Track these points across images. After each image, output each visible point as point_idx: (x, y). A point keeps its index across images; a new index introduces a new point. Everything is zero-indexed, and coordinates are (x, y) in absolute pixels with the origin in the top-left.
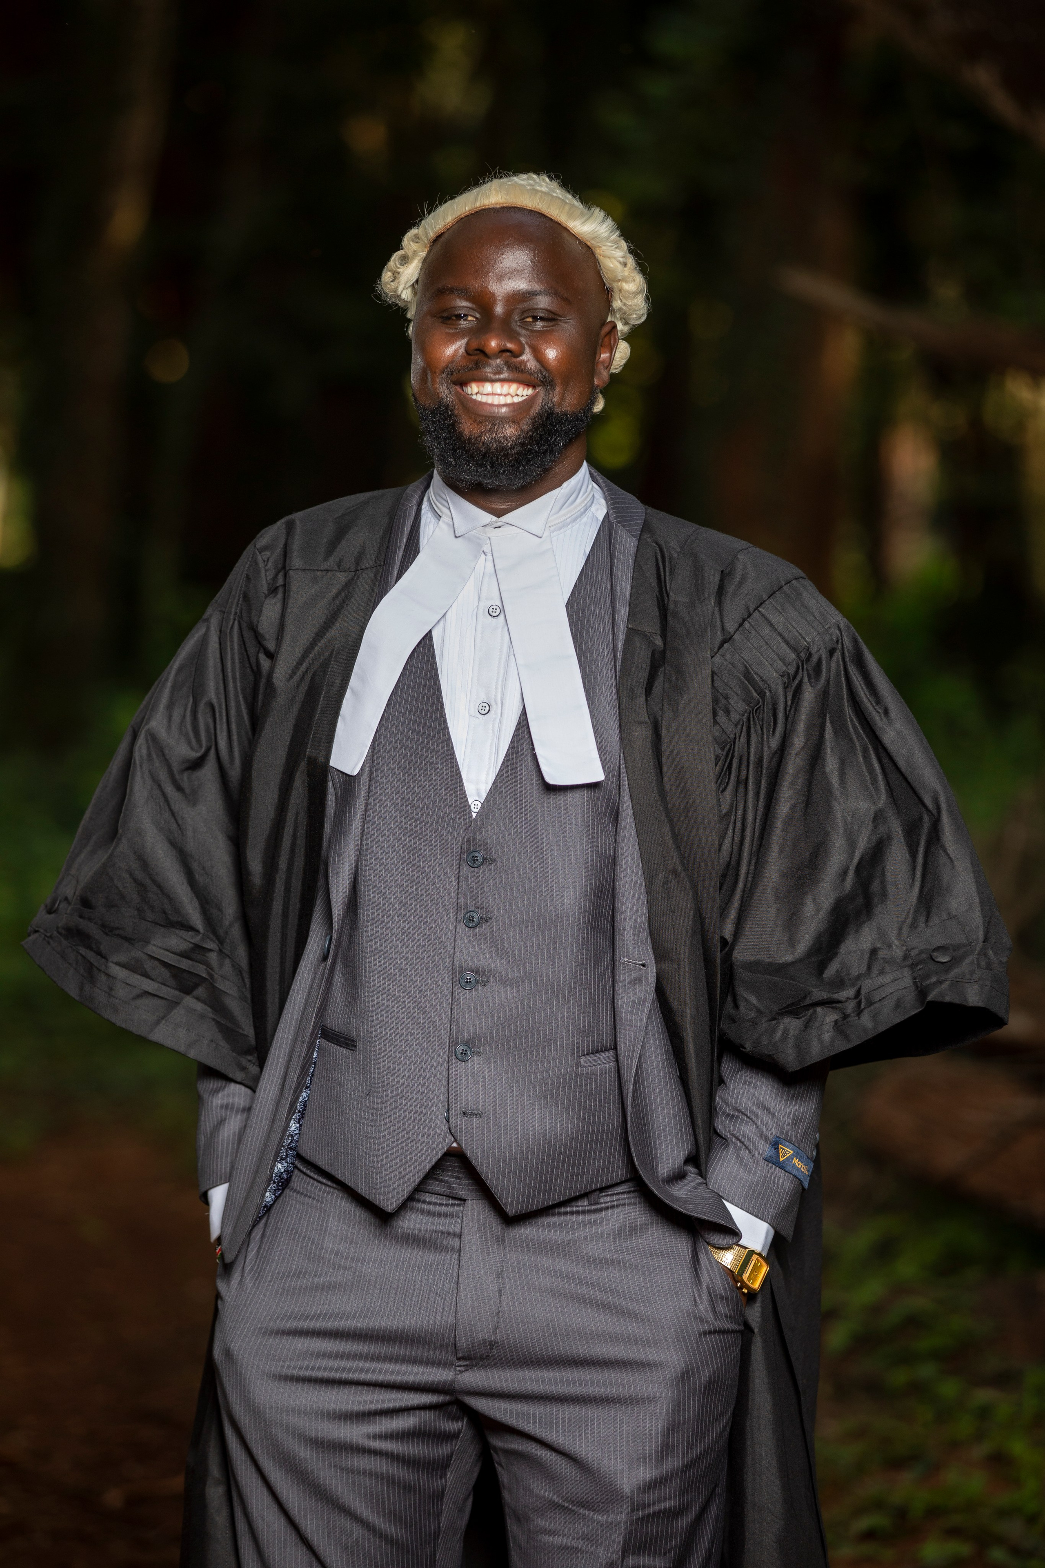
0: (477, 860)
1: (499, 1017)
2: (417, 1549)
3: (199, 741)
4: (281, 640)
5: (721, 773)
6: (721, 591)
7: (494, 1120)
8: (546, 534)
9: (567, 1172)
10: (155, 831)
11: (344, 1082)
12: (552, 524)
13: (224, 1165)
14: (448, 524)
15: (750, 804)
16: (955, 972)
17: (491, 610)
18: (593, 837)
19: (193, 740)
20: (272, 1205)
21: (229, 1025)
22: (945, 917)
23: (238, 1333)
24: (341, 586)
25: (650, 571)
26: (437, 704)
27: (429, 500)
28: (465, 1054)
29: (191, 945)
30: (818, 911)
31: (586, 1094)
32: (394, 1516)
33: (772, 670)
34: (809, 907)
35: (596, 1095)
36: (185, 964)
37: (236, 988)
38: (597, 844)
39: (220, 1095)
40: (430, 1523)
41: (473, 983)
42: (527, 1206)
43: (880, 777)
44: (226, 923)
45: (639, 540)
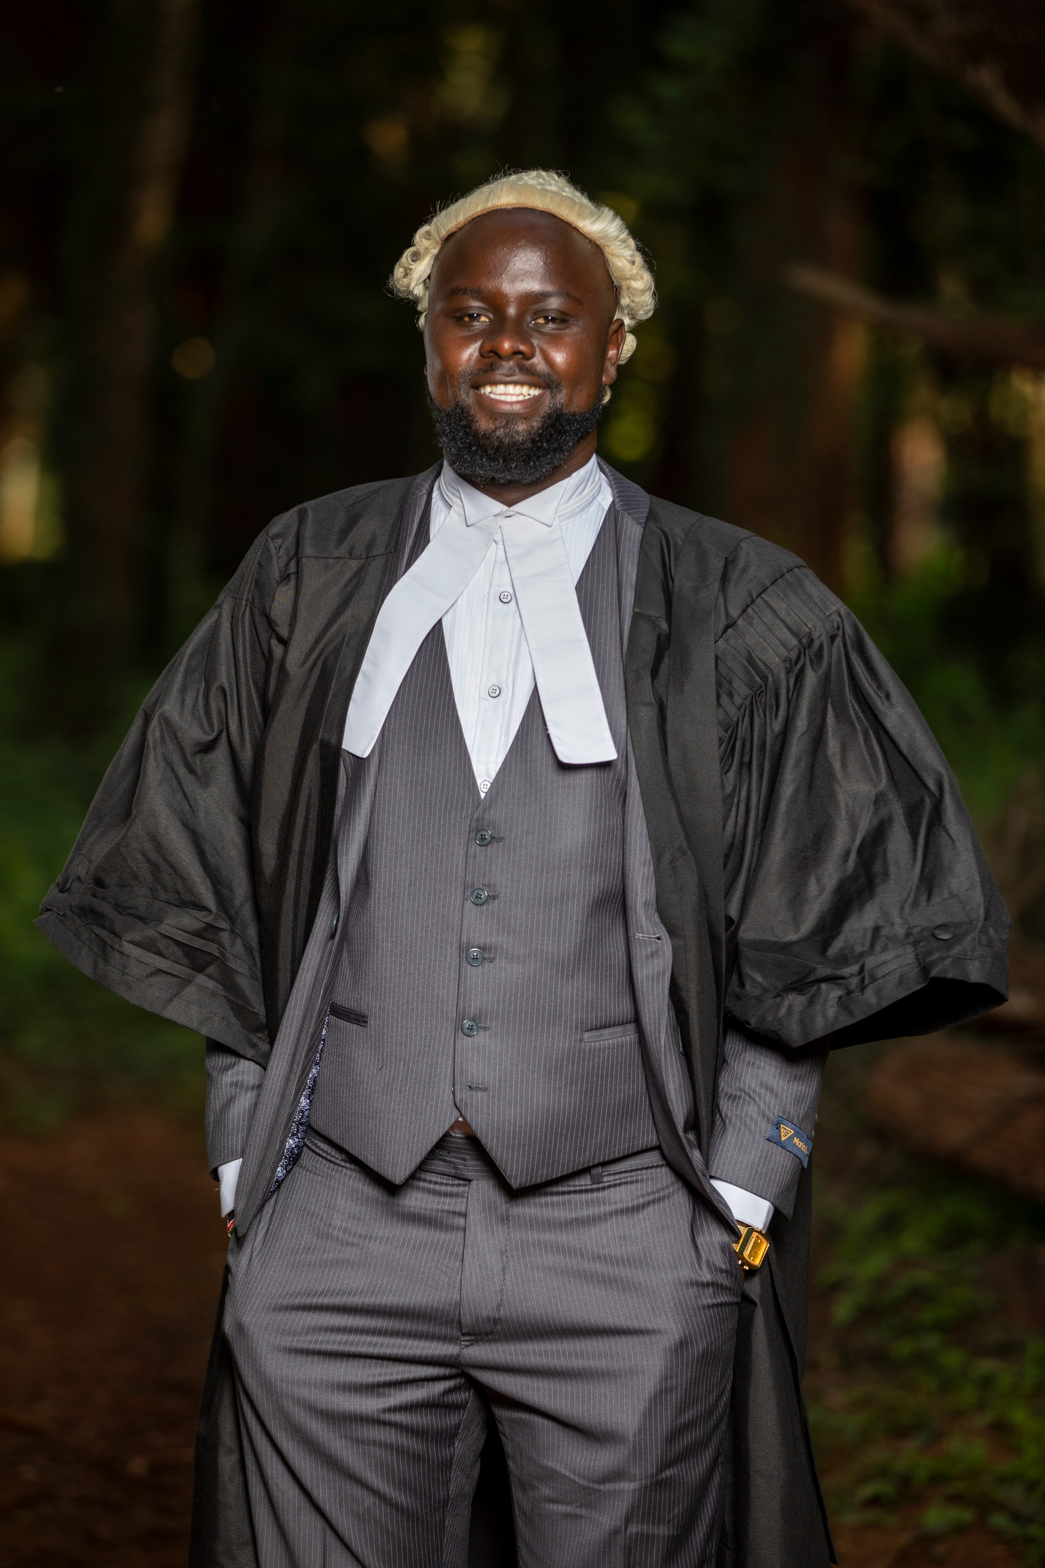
0: (485, 838)
1: (505, 993)
2: (427, 1517)
3: (211, 725)
4: (294, 626)
5: (724, 755)
6: (724, 578)
7: (499, 1094)
8: (556, 523)
9: (570, 1146)
10: (169, 813)
11: (354, 1057)
12: (561, 513)
13: (236, 1141)
14: (459, 514)
15: (754, 785)
16: (957, 949)
17: (502, 597)
18: (600, 817)
19: (206, 724)
20: (283, 1180)
21: (240, 1002)
22: (946, 895)
23: (249, 1308)
24: (352, 574)
25: (655, 557)
26: (446, 687)
27: (439, 488)
28: (471, 1029)
29: (204, 925)
30: (822, 890)
31: (588, 1069)
32: (403, 1485)
33: (775, 656)
34: (812, 887)
35: (598, 1070)
36: (197, 943)
37: (247, 966)
38: (605, 824)
39: (230, 1073)
40: (439, 1491)
41: (480, 960)
42: (531, 1179)
43: (881, 760)
44: (237, 903)
45: (645, 528)
